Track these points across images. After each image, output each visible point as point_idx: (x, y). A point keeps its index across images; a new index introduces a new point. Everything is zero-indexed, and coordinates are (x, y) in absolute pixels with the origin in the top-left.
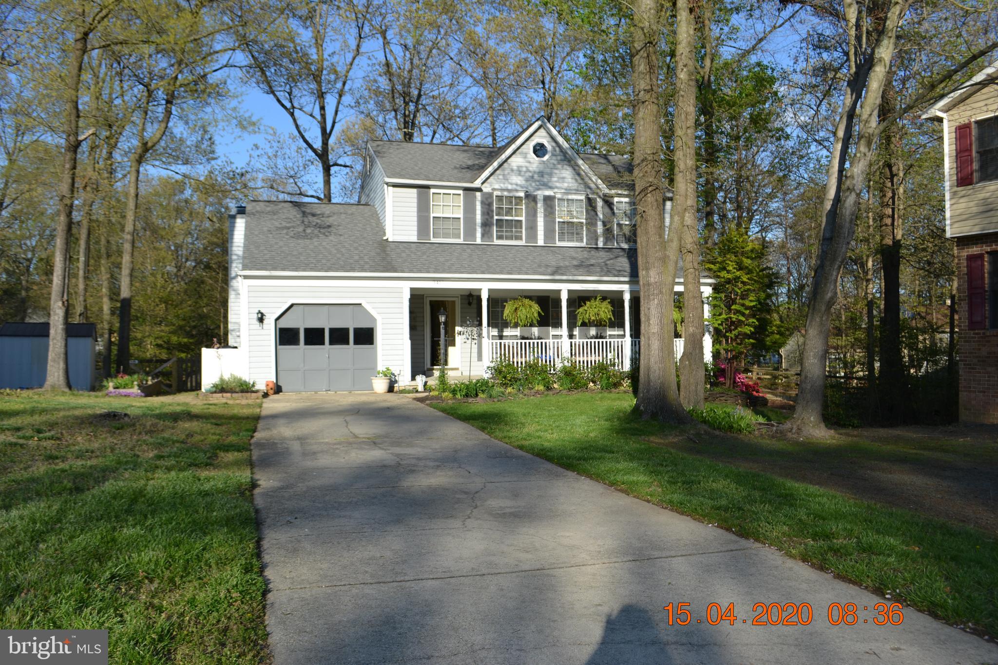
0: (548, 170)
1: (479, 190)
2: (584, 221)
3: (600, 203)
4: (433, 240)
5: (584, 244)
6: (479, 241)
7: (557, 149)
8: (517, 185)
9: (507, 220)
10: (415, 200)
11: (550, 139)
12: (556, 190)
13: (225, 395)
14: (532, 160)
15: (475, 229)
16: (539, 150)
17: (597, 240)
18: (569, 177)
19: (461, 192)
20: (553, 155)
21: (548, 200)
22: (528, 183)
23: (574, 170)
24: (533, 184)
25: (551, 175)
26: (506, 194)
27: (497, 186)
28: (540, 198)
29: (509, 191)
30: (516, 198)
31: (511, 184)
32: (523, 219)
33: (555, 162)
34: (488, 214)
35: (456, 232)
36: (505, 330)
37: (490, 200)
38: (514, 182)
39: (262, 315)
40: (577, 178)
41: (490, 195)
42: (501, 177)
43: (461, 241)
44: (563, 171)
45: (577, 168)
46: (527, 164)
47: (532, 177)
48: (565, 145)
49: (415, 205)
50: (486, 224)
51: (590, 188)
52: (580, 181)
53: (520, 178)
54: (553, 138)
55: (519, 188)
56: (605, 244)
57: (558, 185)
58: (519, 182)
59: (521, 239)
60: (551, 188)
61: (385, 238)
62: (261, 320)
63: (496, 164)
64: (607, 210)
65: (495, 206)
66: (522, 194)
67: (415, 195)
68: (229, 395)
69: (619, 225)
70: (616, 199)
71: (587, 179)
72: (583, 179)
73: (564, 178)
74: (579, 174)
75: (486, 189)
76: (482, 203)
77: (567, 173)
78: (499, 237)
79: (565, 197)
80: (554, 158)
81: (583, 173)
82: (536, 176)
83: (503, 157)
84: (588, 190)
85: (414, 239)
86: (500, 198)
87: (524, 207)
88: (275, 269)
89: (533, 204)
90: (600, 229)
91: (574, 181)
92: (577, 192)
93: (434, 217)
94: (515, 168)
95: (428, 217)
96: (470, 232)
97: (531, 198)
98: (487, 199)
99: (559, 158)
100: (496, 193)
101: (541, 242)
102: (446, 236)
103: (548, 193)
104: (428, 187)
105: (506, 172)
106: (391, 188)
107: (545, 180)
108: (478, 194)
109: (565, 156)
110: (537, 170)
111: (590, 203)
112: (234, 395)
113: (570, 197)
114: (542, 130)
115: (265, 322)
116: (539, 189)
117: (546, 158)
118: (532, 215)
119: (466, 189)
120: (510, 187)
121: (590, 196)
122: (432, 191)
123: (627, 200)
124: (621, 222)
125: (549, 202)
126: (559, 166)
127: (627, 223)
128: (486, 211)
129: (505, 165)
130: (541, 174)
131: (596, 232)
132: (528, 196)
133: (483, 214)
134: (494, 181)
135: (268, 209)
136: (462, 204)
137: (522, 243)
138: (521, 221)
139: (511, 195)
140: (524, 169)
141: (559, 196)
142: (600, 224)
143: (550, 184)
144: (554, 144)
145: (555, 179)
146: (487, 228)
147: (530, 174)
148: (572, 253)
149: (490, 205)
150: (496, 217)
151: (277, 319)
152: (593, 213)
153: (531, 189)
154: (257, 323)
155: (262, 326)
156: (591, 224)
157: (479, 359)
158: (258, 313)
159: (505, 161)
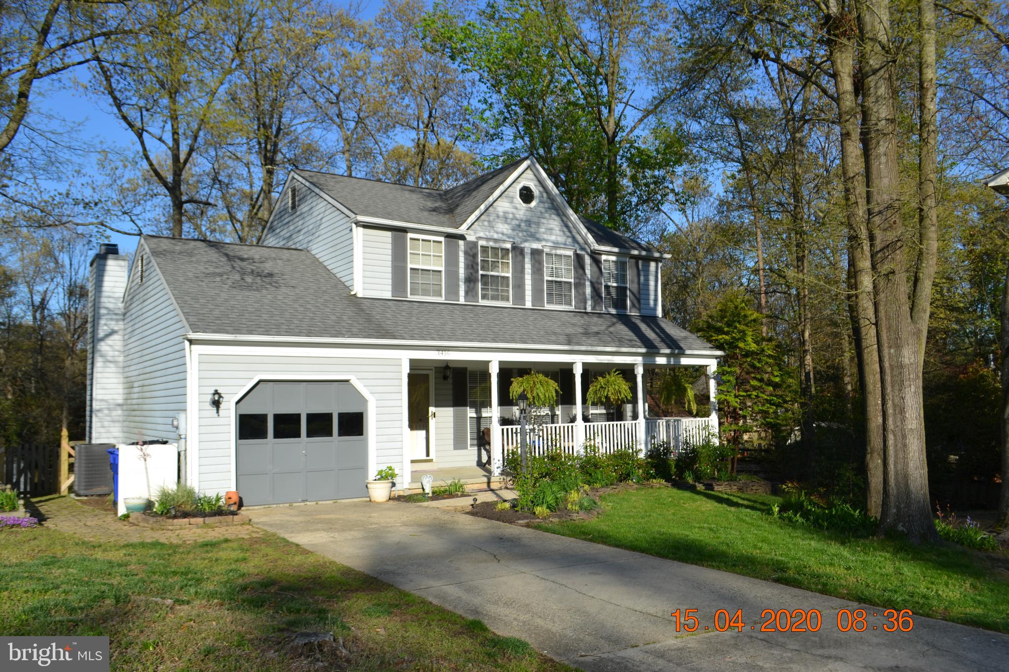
0: (535, 219)
1: (462, 237)
2: (572, 280)
3: (588, 260)
4: (410, 298)
5: (572, 308)
6: (462, 300)
7: (545, 195)
8: (503, 234)
9: (492, 276)
10: (390, 246)
11: (537, 183)
12: (544, 243)
14: (518, 206)
15: (458, 285)
16: (526, 195)
17: (585, 303)
18: (557, 229)
19: (442, 239)
20: (541, 202)
21: (536, 253)
22: (515, 233)
23: (563, 221)
24: (520, 234)
25: (538, 224)
26: (491, 244)
27: (482, 234)
28: (527, 251)
29: (496, 241)
30: (502, 249)
31: (497, 233)
32: (510, 275)
33: (543, 210)
34: (472, 267)
35: (436, 288)
36: (483, 410)
37: (474, 251)
38: (499, 230)
39: (220, 396)
40: (565, 229)
41: (474, 244)
42: (486, 223)
43: (442, 300)
44: (551, 222)
45: (565, 219)
46: (514, 211)
47: (519, 226)
48: (555, 191)
49: (390, 252)
50: (470, 280)
51: (578, 243)
52: (568, 234)
53: (506, 226)
54: (541, 183)
55: (505, 238)
56: (593, 308)
57: (545, 236)
58: (505, 231)
59: (508, 300)
60: (539, 240)
61: (353, 293)
62: (216, 404)
63: (483, 207)
64: (596, 269)
65: (480, 259)
66: (508, 246)
67: (390, 240)
69: (607, 287)
70: (604, 257)
71: (574, 231)
72: (570, 232)
73: (551, 229)
74: (567, 226)
75: (471, 238)
76: (466, 253)
77: (554, 223)
78: (484, 297)
79: (554, 252)
80: (542, 205)
81: (570, 225)
82: (523, 224)
83: (491, 199)
84: (576, 245)
85: (388, 295)
86: (485, 249)
87: (510, 261)
88: (237, 331)
89: (520, 258)
90: (588, 290)
91: (561, 233)
92: (565, 246)
93: (411, 269)
94: (501, 214)
95: (405, 268)
96: (452, 290)
97: (518, 251)
98: (471, 249)
99: (546, 205)
100: (482, 243)
101: (528, 304)
102: (425, 293)
103: (536, 246)
104: (404, 230)
105: (491, 218)
106: (361, 229)
107: (533, 230)
108: (461, 243)
109: (552, 204)
110: (524, 219)
111: (579, 259)
113: (559, 252)
114: (529, 171)
115: (222, 406)
116: (526, 241)
117: (533, 204)
118: (519, 272)
119: (449, 236)
120: (496, 236)
121: (579, 252)
122: (410, 235)
123: (614, 258)
124: (609, 284)
125: (537, 257)
126: (547, 215)
127: (615, 285)
128: (470, 263)
129: (491, 209)
130: (528, 222)
131: (584, 294)
132: (515, 248)
133: (467, 267)
134: (479, 228)
135: (178, 248)
136: (443, 255)
137: (509, 304)
138: (508, 278)
139: (497, 245)
140: (511, 216)
141: (547, 250)
142: (588, 283)
143: (538, 236)
144: (541, 189)
145: (542, 230)
146: (472, 285)
147: (517, 222)
148: (565, 317)
149: (475, 256)
150: (481, 272)
151: (238, 403)
152: (581, 271)
153: (517, 240)
154: (210, 407)
155: (218, 412)
156: (579, 285)
157: (456, 448)
158: (214, 394)
159: (491, 205)
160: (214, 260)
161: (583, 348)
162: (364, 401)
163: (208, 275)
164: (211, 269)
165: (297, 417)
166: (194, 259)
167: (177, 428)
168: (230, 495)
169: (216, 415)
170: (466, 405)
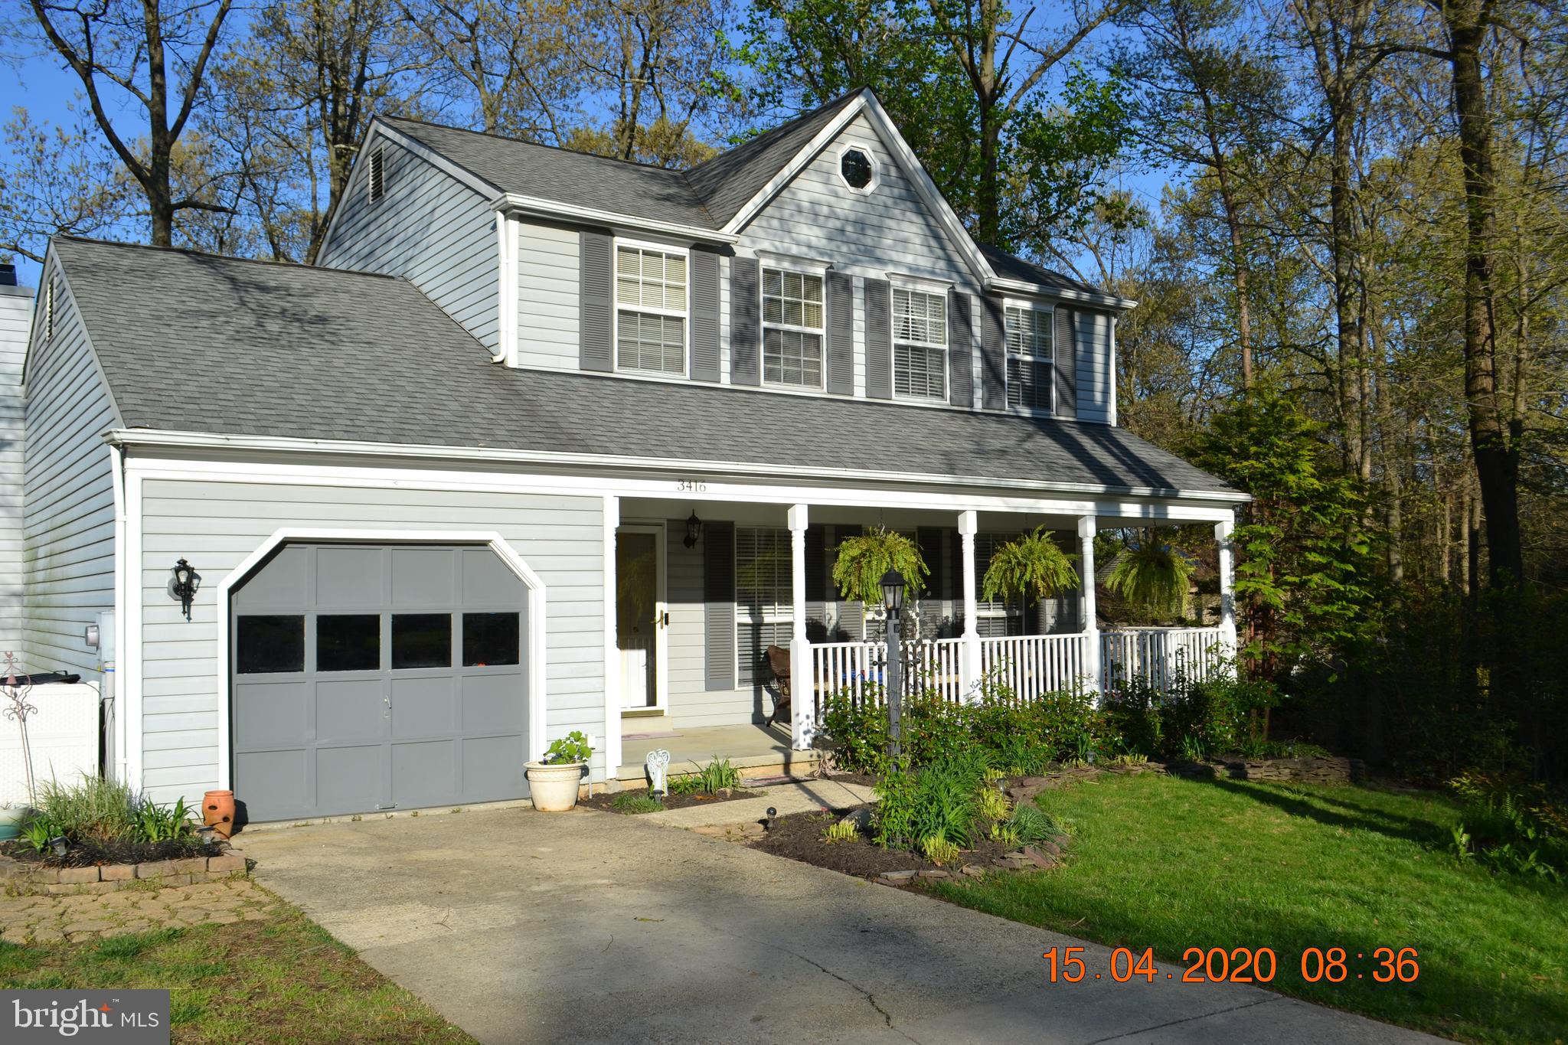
0: (875, 220)
1: (726, 249)
2: (946, 347)
3: (976, 306)
4: (619, 372)
5: (946, 403)
6: (725, 381)
7: (893, 171)
8: (810, 247)
9: (787, 333)
10: (576, 263)
11: (878, 146)
12: (891, 269)
13: (108, 871)
14: (841, 191)
15: (717, 349)
16: (856, 170)
17: (971, 392)
18: (917, 240)
19: (684, 251)
20: (885, 184)
21: (875, 289)
22: (833, 245)
23: (928, 225)
24: (844, 249)
25: (879, 228)
26: (786, 266)
27: (766, 245)
28: (858, 283)
29: (796, 259)
30: (808, 278)
31: (798, 244)
32: (822, 331)
33: (890, 202)
34: (748, 312)
35: (673, 353)
36: (766, 609)
37: (750, 278)
38: (803, 238)
39: (192, 575)
40: (933, 243)
41: (751, 265)
42: (775, 223)
43: (684, 378)
44: (905, 226)
45: (932, 222)
46: (832, 200)
47: (842, 231)
48: (914, 163)
49: (576, 275)
50: (743, 338)
51: (959, 272)
52: (940, 252)
53: (817, 231)
54: (886, 145)
55: (813, 254)
56: (987, 403)
57: (894, 256)
58: (814, 241)
59: (818, 383)
60: (880, 261)
61: (497, 359)
62: (184, 592)
63: (769, 188)
64: (991, 324)
65: (762, 296)
66: (820, 271)
67: (576, 250)
68: (125, 870)
69: (1014, 363)
70: (1007, 302)
71: (950, 247)
72: (943, 249)
73: (905, 241)
74: (937, 237)
75: (744, 251)
76: (734, 282)
77: (912, 229)
78: (771, 375)
79: (910, 287)
80: (887, 191)
81: (943, 235)
82: (849, 228)
83: (786, 172)
84: (955, 276)
85: (572, 365)
86: (771, 274)
87: (824, 303)
89: (843, 296)
90: (977, 367)
91: (925, 250)
92: (932, 276)
93: (621, 312)
94: (806, 205)
95: (608, 308)
96: (706, 360)
97: (838, 282)
98: (745, 274)
99: (896, 191)
100: (766, 263)
101: (860, 393)
102: (650, 363)
103: (875, 273)
104: (606, 230)
105: (786, 213)
106: (514, 224)
107: (869, 241)
108: (724, 261)
109: (908, 190)
110: (852, 216)
111: (959, 304)
112: (147, 870)
113: (921, 288)
114: (861, 121)
115: (197, 598)
116: (855, 263)
117: (870, 187)
118: (842, 324)
119: (700, 246)
120: (795, 250)
121: (959, 289)
122: (618, 241)
123: (1026, 305)
124: (1018, 356)
125: (877, 296)
126: (897, 212)
127: (1028, 358)
128: (742, 303)
129: (785, 193)
130: (860, 225)
131: (970, 374)
132: (832, 276)
133: (736, 312)
134: (760, 233)
136: (687, 284)
137: (821, 392)
138: (817, 337)
139: (797, 269)
140: (825, 210)
141: (896, 283)
142: (976, 353)
143: (878, 253)
144: (886, 159)
145: (888, 242)
146: (746, 348)
147: (838, 224)
148: (936, 421)
149: (752, 289)
150: (764, 324)
151: (233, 590)
152: (963, 328)
153: (838, 260)
154: (170, 601)
155: (187, 611)
156: (959, 356)
157: (709, 687)
158: (177, 571)
159: (786, 186)
160: (202, 287)
161: (982, 481)
162: (521, 588)
163: (183, 314)
164: (193, 304)
165: (373, 621)
166: (157, 284)
167: (97, 645)
168: (213, 801)
169: (184, 618)
170: (731, 600)
